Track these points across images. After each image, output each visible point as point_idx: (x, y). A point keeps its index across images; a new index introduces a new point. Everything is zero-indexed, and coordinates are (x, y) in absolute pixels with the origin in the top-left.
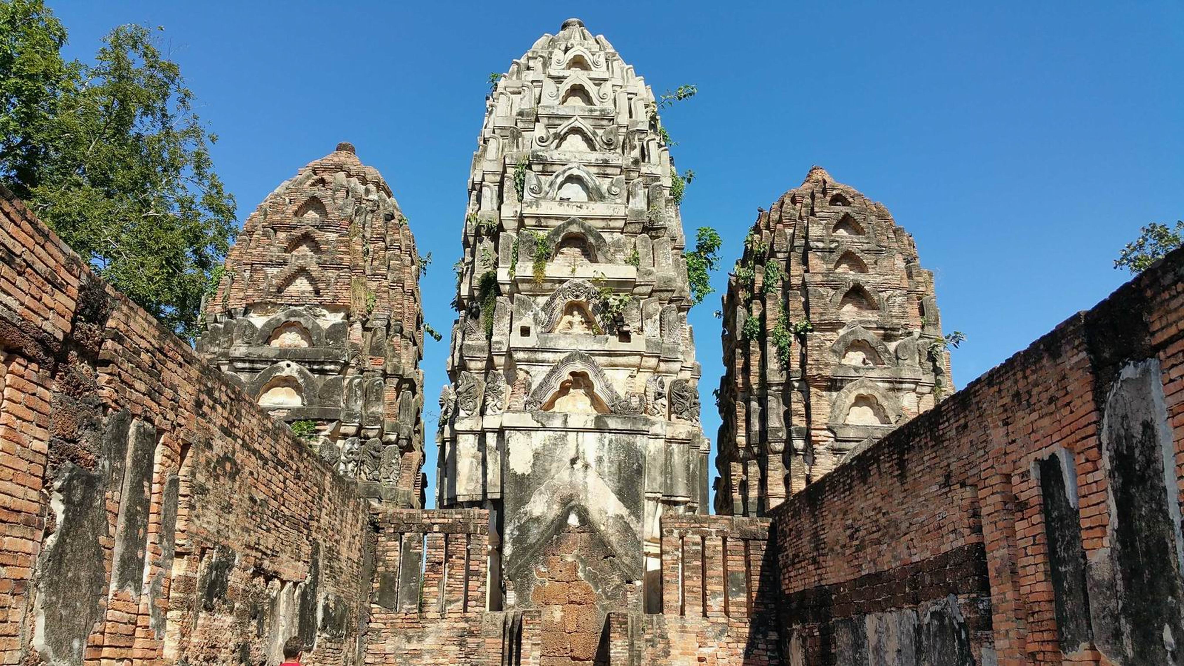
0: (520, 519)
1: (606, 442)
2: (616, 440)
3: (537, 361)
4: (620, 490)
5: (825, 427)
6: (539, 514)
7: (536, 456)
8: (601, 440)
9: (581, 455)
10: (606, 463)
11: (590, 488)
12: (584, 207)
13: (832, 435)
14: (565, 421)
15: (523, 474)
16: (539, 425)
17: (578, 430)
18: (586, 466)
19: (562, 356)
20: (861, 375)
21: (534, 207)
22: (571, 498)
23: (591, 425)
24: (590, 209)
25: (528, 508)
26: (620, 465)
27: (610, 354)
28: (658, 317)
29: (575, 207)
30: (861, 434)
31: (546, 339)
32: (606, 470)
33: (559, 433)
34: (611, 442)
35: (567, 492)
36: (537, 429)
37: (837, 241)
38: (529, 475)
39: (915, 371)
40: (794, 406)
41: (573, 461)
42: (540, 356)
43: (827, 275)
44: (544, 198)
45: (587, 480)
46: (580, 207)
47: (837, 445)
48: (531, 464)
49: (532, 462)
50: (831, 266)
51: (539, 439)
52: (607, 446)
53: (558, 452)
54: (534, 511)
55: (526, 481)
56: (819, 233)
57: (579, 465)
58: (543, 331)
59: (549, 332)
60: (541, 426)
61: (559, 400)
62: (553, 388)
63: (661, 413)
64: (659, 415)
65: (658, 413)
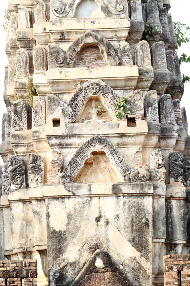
0: (59, 264)
1: (121, 203)
2: (129, 202)
3: (67, 145)
4: (133, 239)
6: (74, 260)
7: (69, 217)
8: (117, 202)
9: (103, 215)
10: (122, 219)
11: (111, 238)
12: (97, 22)
14: (90, 190)
15: (60, 231)
16: (71, 194)
17: (99, 196)
18: (107, 223)
19: (85, 140)
21: (58, 24)
22: (97, 246)
23: (109, 191)
24: (101, 23)
25: (65, 256)
26: (132, 219)
27: (122, 136)
28: (156, 105)
29: (90, 23)
31: (72, 128)
32: (122, 224)
33: (86, 199)
34: (125, 203)
35: (93, 243)
36: (69, 197)
38: (65, 231)
41: (98, 220)
42: (68, 141)
44: (66, 17)
45: (108, 233)
46: (94, 23)
48: (66, 223)
49: (67, 221)
51: (71, 204)
52: (122, 207)
53: (85, 213)
54: (69, 258)
55: (62, 236)
57: (102, 222)
58: (70, 121)
59: (74, 122)
60: (72, 195)
61: (85, 174)
62: (80, 165)
63: (162, 179)
64: (160, 180)
65: (160, 179)
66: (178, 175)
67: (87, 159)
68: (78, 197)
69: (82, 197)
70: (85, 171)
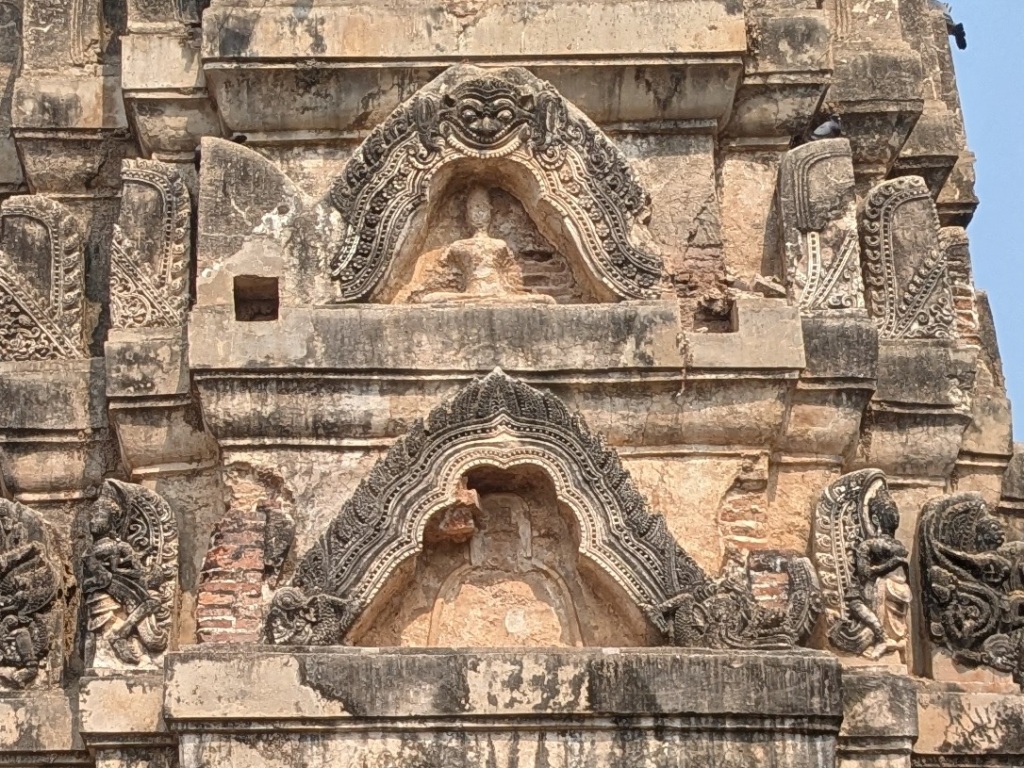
8: (622, 765)
14: (457, 688)
17: (513, 726)
23: (575, 698)
27: (647, 382)
28: (850, 223)
31: (351, 328)
42: (329, 407)
58: (339, 293)
59: (364, 299)
60: (346, 714)
61: (423, 603)
62: (395, 544)
63: (891, 642)
64: (881, 648)
65: (877, 639)
66: (984, 625)
67: (436, 508)
68: (384, 730)
69: (405, 730)
70: (427, 589)
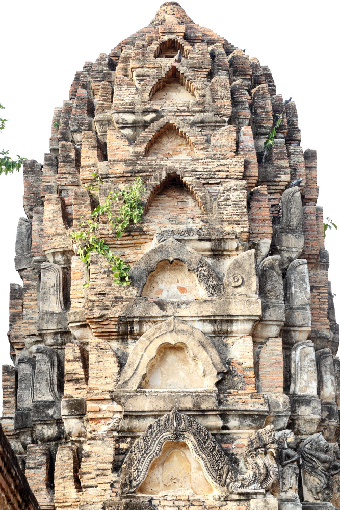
5: (108, 397)
13: (120, 408)
20: (169, 312)
30: (161, 405)
37: (156, 111)
39: (250, 303)
40: (68, 367)
43: (133, 163)
47: (125, 424)
50: (141, 149)
56: (128, 100)
